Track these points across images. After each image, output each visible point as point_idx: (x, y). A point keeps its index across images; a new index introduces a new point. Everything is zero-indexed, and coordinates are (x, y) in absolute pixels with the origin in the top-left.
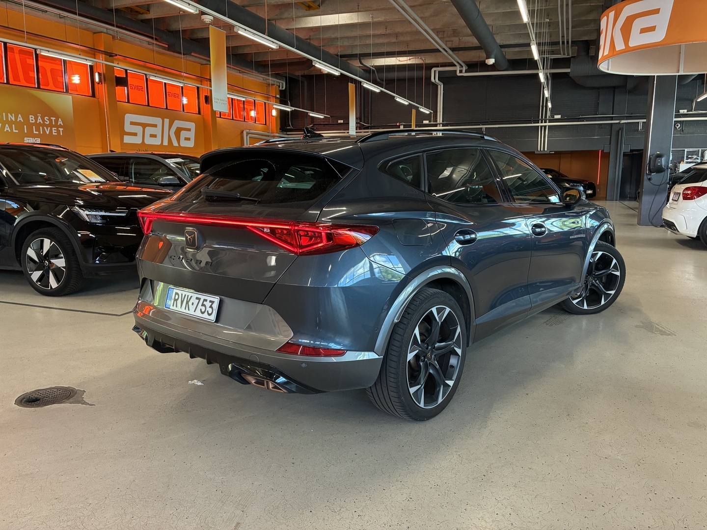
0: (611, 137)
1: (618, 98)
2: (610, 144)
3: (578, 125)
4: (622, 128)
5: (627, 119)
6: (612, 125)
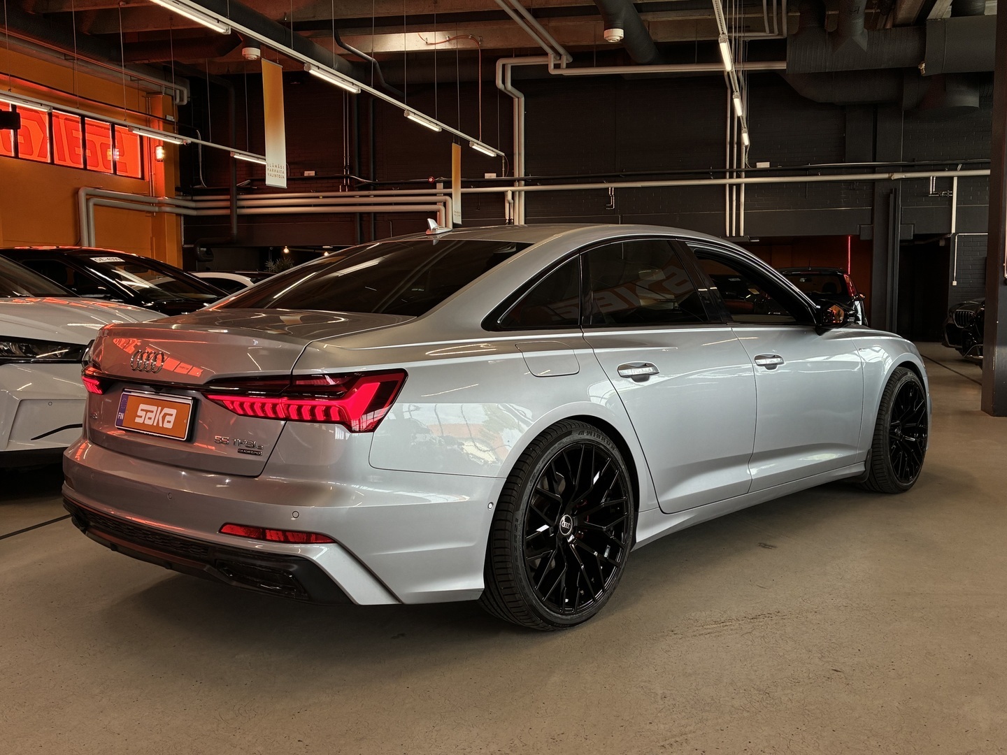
0: (873, 210)
1: (886, 126)
2: (872, 222)
3: (805, 183)
4: (896, 189)
5: (904, 172)
6: (874, 183)
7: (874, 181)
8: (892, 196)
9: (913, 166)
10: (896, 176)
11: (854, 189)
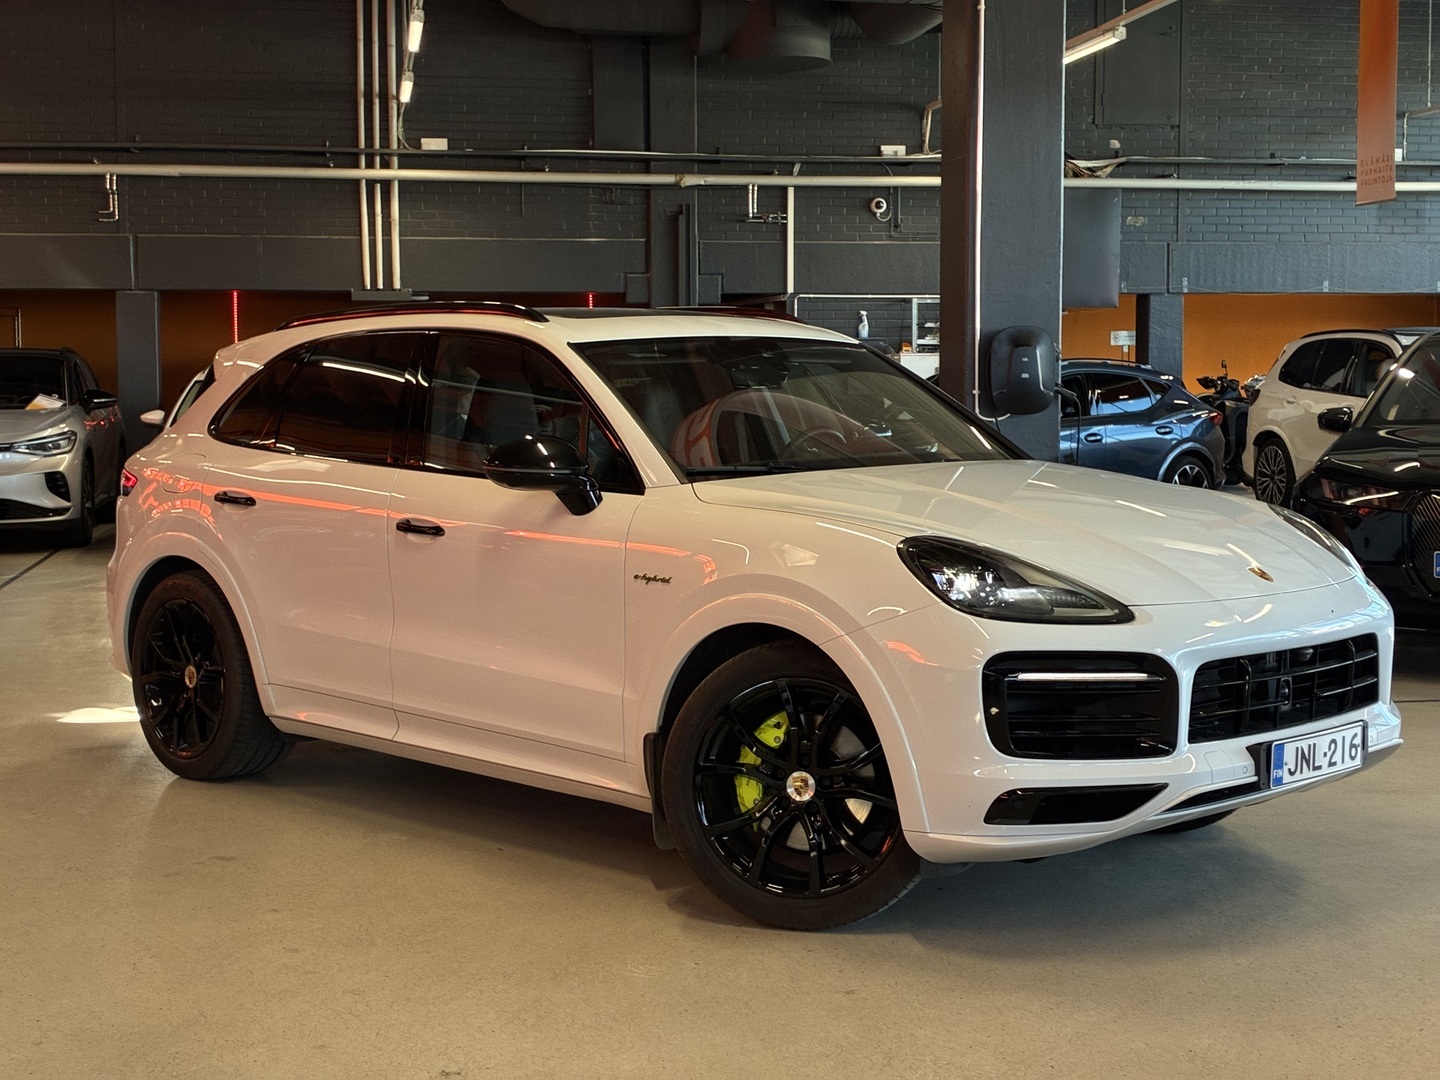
0: (648, 243)
1: (666, 81)
2: (649, 269)
3: (520, 184)
4: (688, 206)
5: (701, 172)
6: (648, 191)
7: (647, 189)
8: (682, 219)
9: (717, 162)
10: (690, 180)
11: (612, 203)
